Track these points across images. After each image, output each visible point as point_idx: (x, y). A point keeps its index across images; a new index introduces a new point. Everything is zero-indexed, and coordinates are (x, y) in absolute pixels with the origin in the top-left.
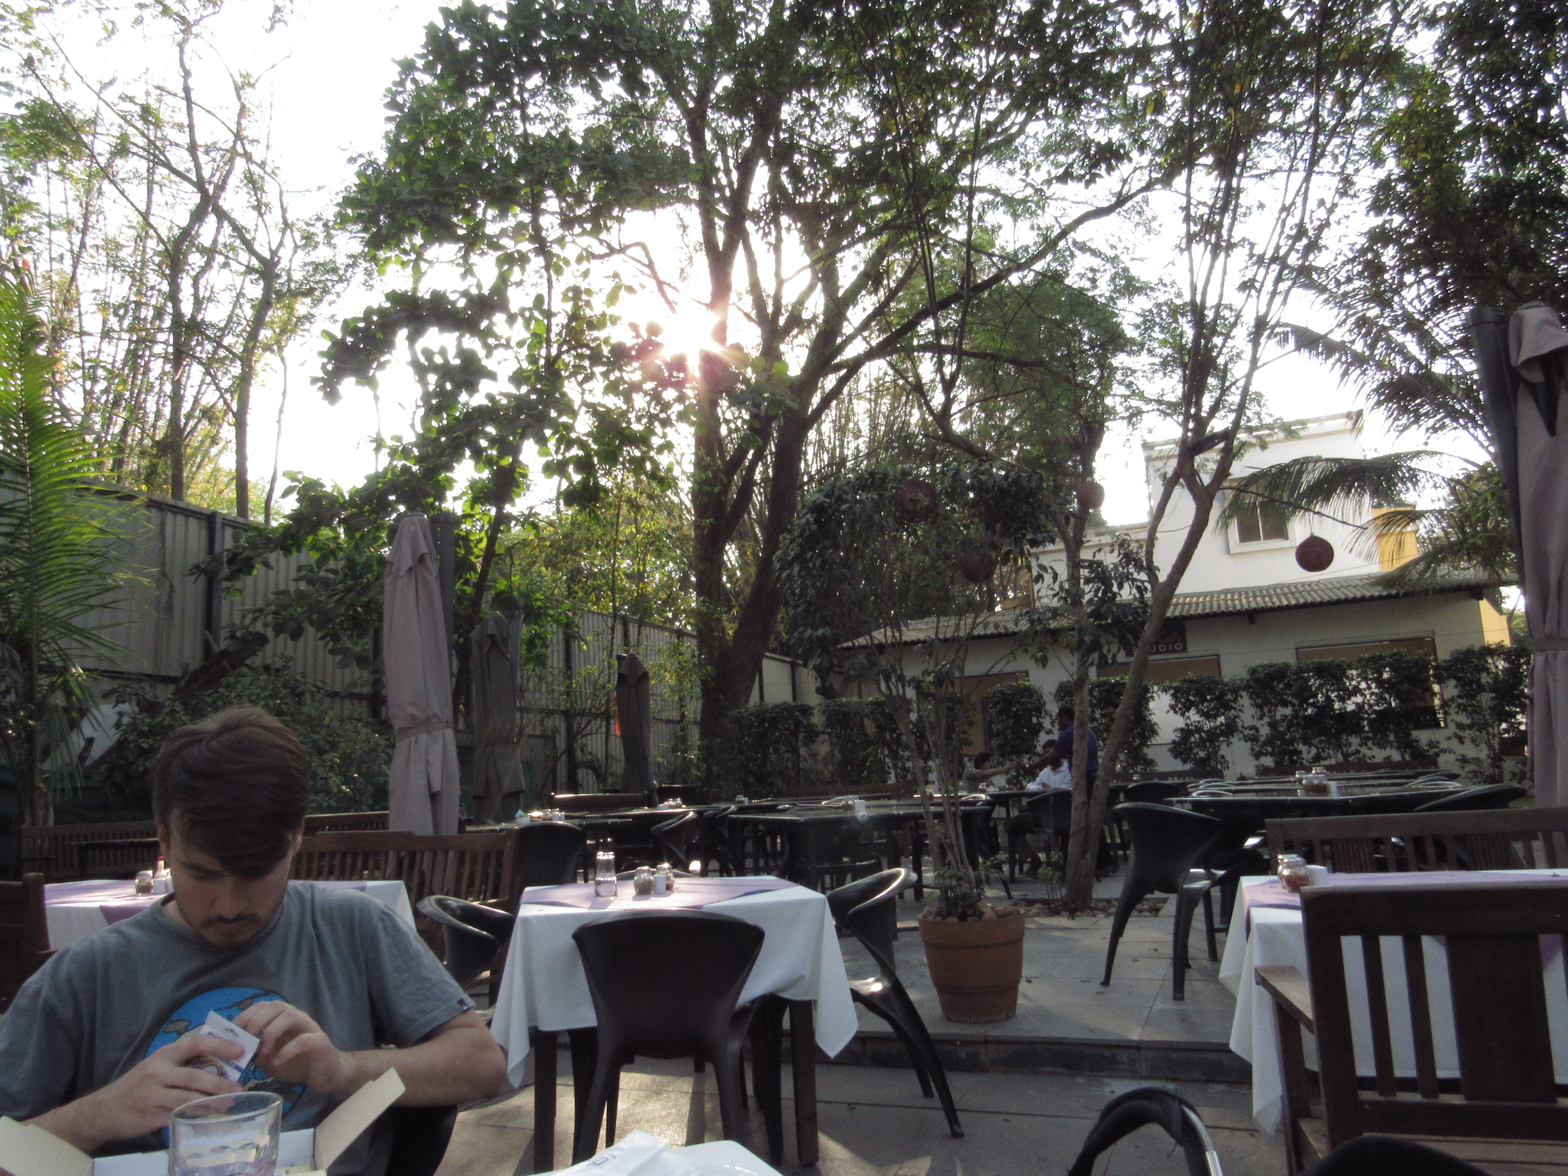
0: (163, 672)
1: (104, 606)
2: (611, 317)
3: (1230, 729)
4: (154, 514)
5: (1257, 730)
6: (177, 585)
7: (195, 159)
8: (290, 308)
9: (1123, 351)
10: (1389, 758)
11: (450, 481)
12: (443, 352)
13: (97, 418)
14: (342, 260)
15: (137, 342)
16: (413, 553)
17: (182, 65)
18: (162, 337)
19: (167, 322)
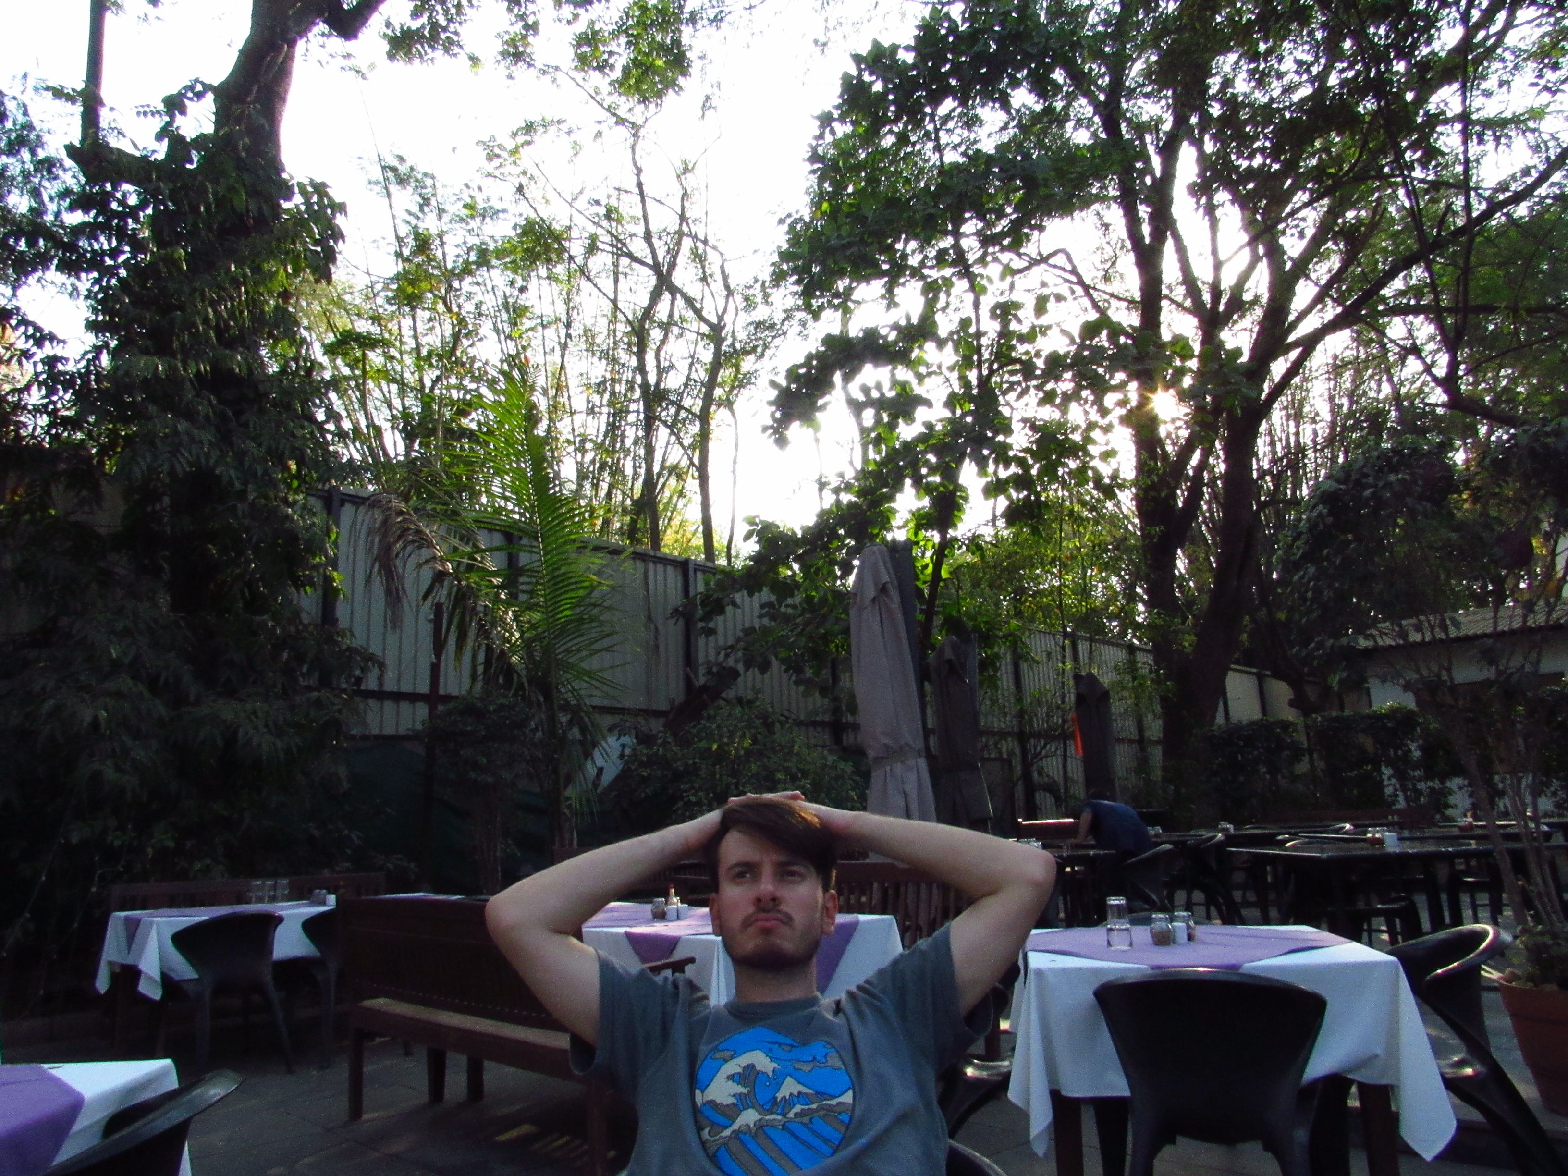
0: (654, 707)
1: (605, 650)
2: (1041, 327)
4: (639, 564)
6: (660, 628)
7: (651, 246)
8: (737, 367)
11: (893, 512)
12: (879, 386)
13: (587, 485)
14: (779, 316)
15: (614, 415)
16: (876, 584)
17: (635, 165)
18: (633, 407)
19: (637, 394)
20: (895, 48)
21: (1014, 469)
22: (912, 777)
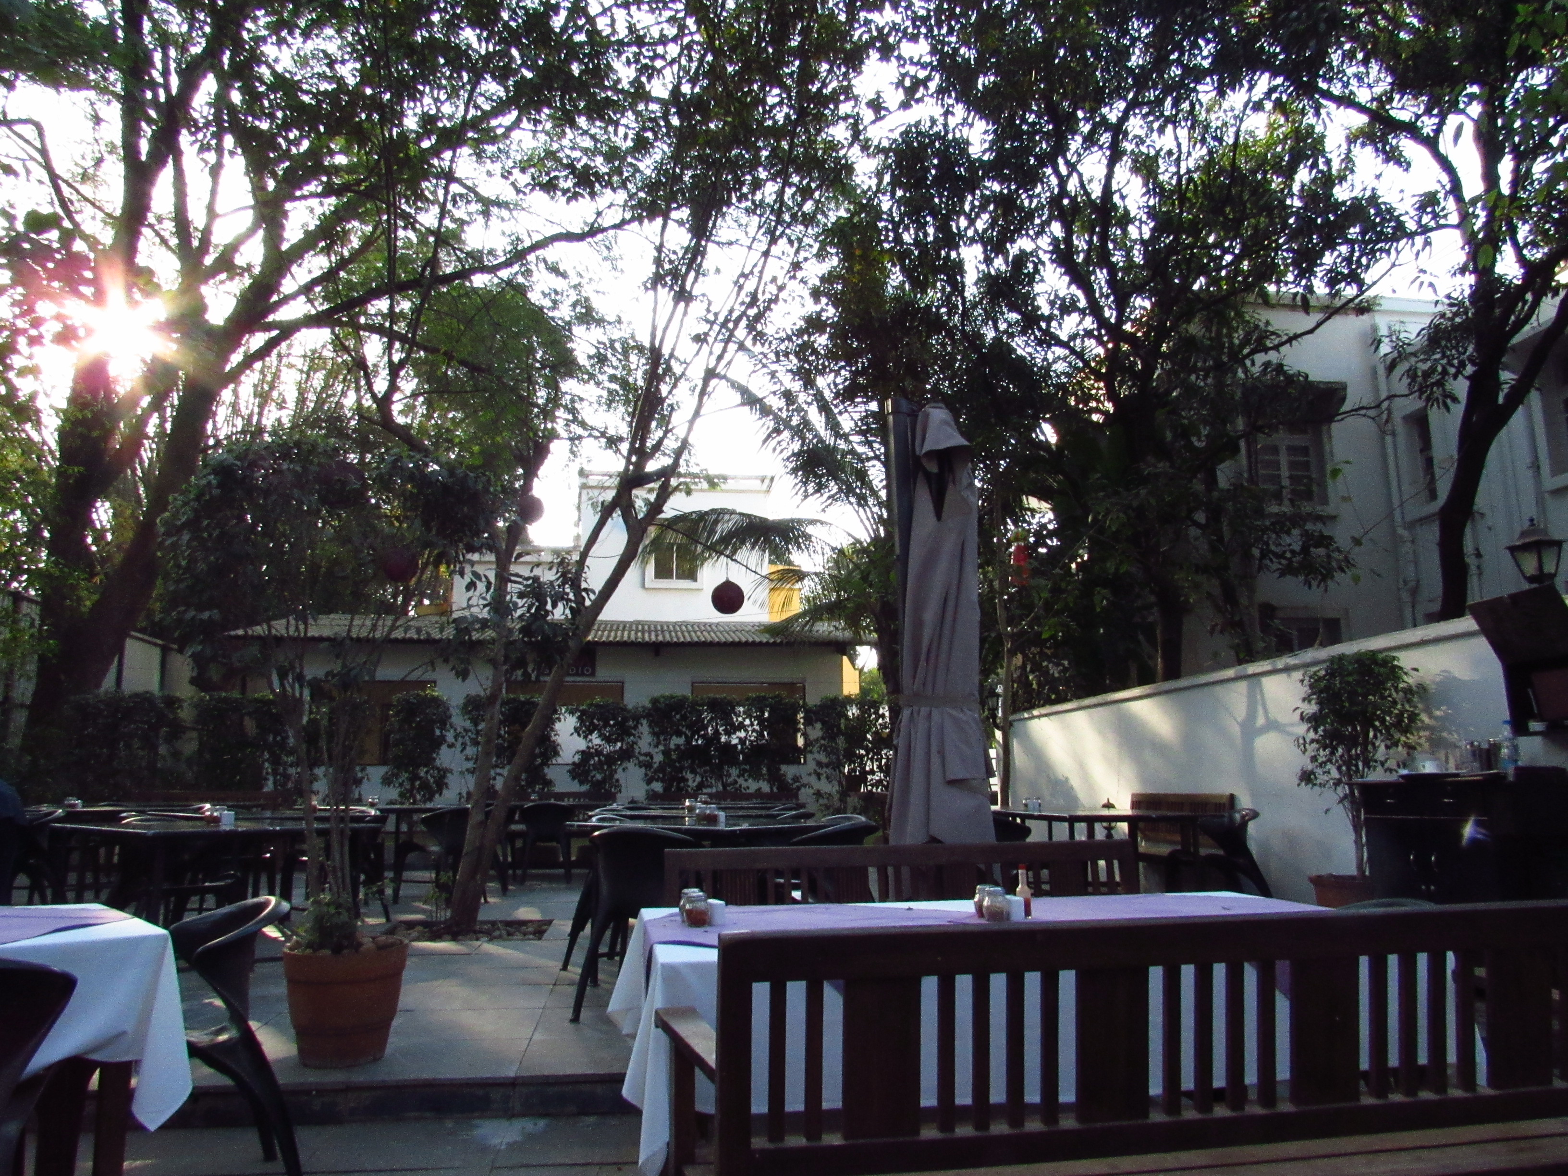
3: (626, 755)
5: (652, 757)
9: (572, 377)
10: (759, 789)
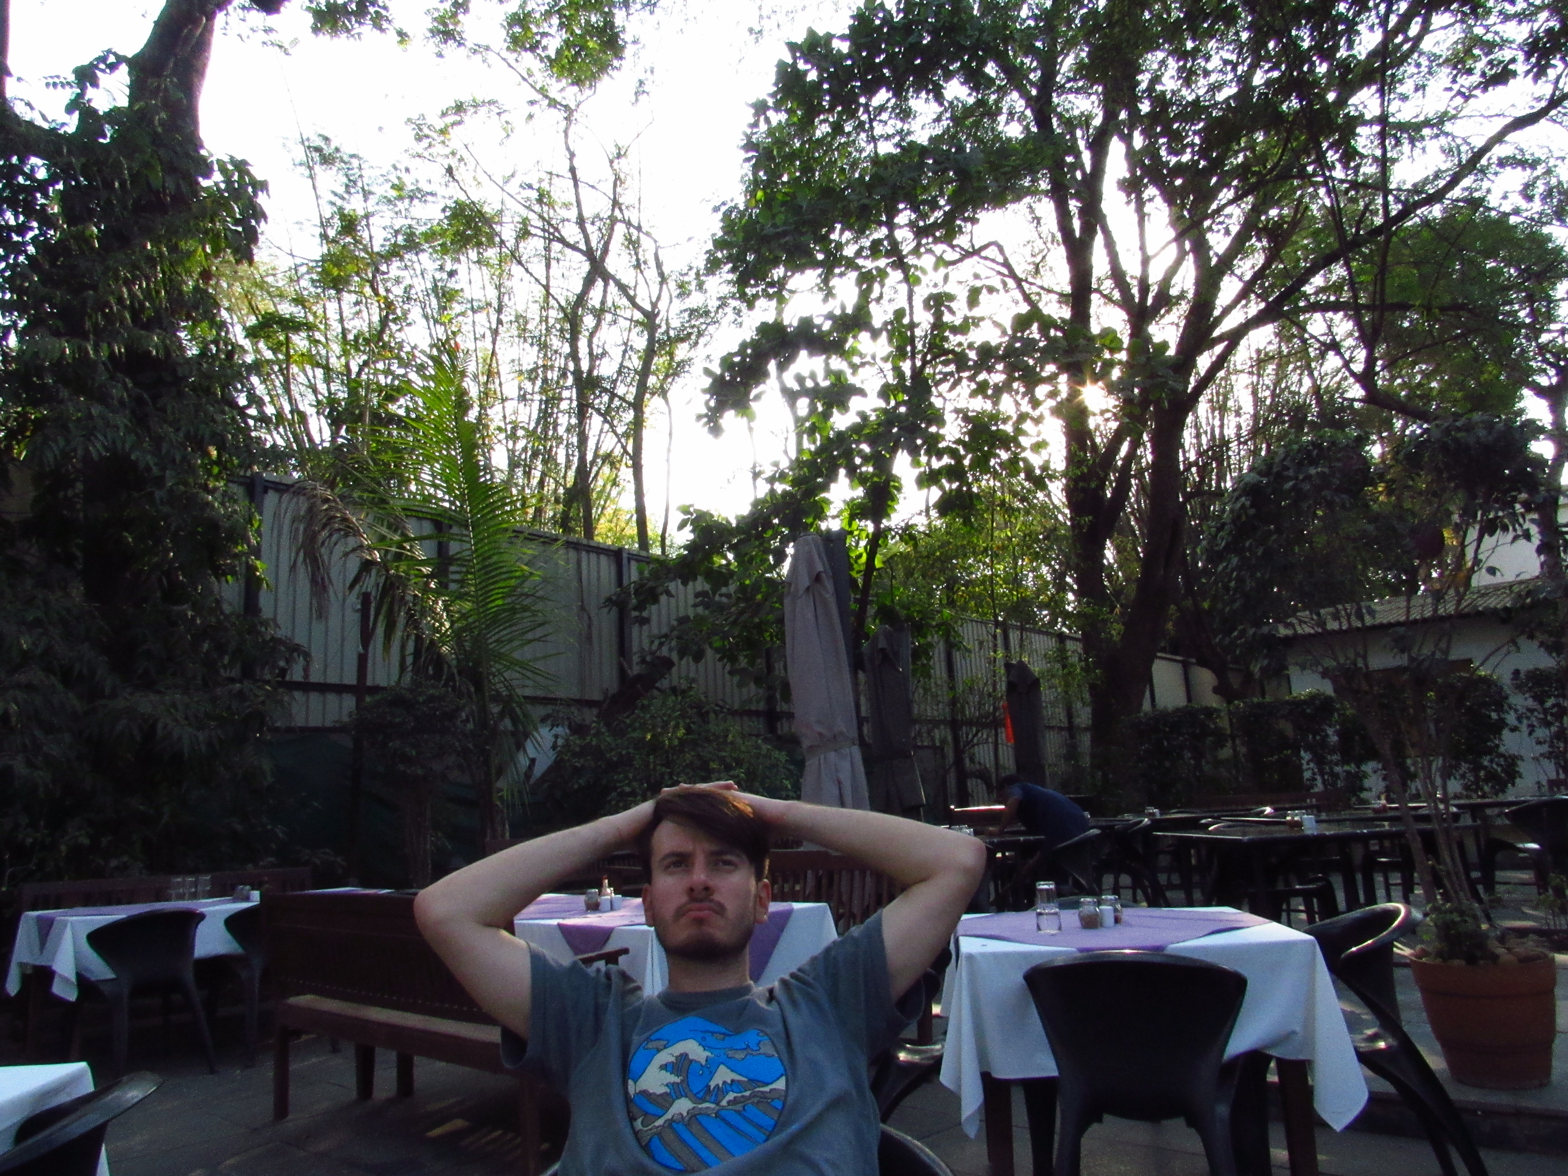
0: (588, 697)
1: (539, 640)
2: (973, 318)
4: (572, 554)
6: (594, 618)
7: (584, 231)
8: (671, 355)
11: (828, 502)
12: (813, 376)
13: (519, 472)
14: (713, 304)
15: (547, 402)
16: (810, 573)
17: (568, 149)
18: (566, 394)
19: (570, 381)
20: (829, 37)
21: (946, 460)
22: (847, 765)
